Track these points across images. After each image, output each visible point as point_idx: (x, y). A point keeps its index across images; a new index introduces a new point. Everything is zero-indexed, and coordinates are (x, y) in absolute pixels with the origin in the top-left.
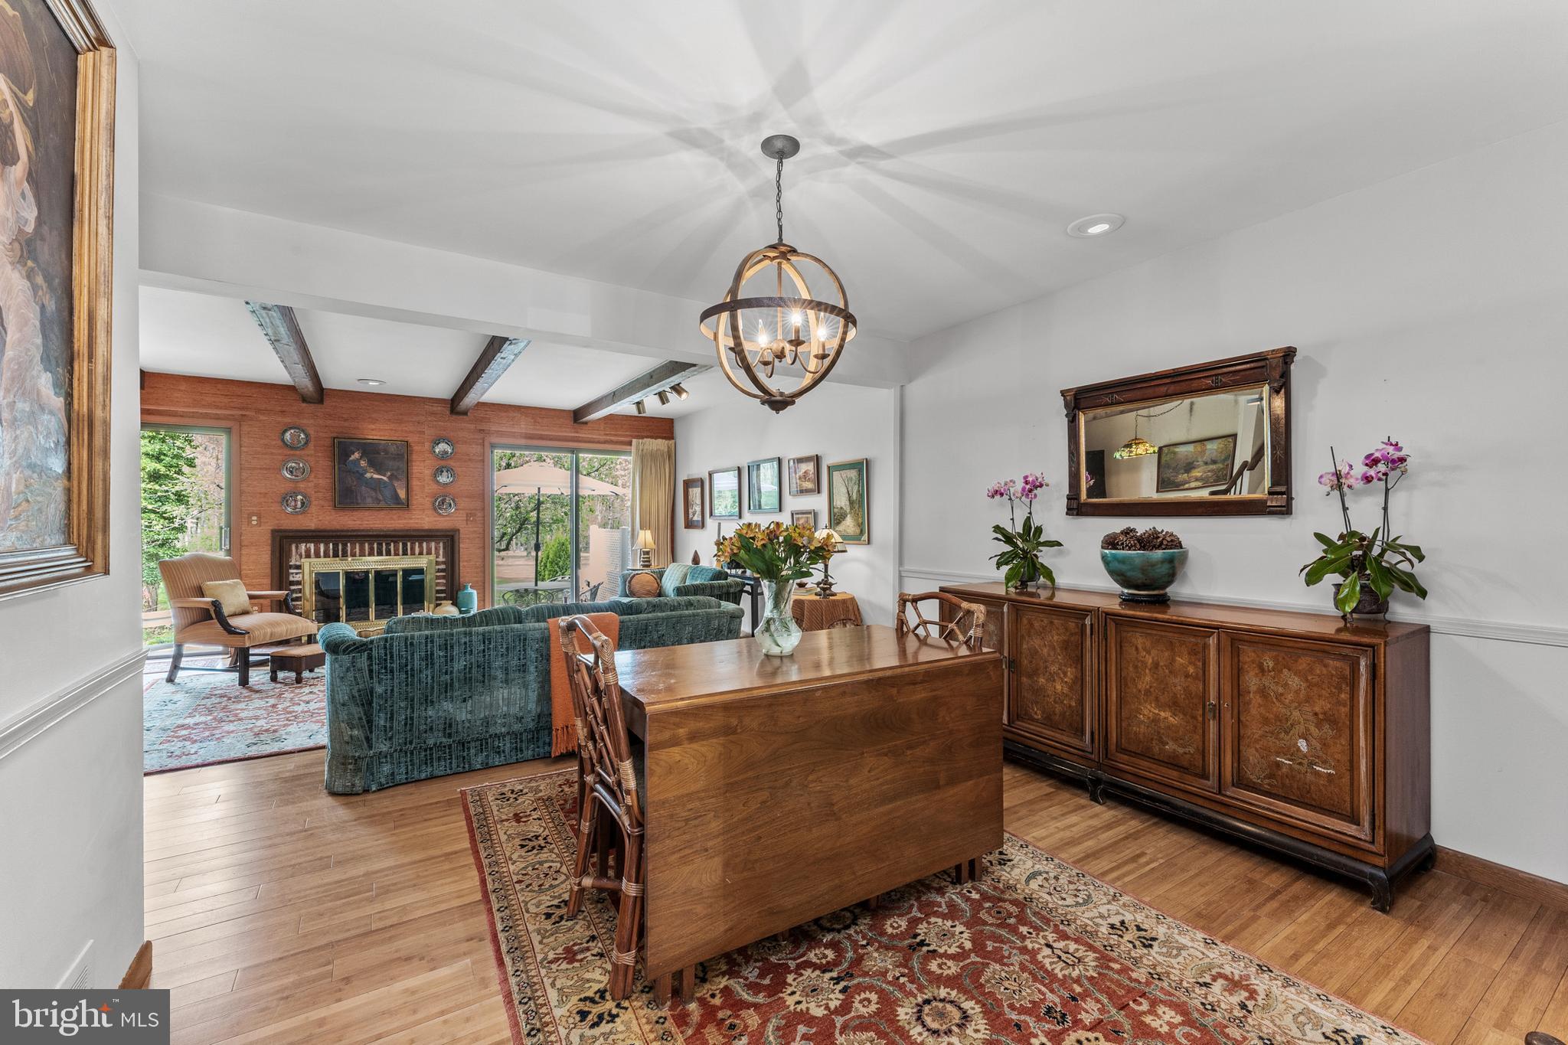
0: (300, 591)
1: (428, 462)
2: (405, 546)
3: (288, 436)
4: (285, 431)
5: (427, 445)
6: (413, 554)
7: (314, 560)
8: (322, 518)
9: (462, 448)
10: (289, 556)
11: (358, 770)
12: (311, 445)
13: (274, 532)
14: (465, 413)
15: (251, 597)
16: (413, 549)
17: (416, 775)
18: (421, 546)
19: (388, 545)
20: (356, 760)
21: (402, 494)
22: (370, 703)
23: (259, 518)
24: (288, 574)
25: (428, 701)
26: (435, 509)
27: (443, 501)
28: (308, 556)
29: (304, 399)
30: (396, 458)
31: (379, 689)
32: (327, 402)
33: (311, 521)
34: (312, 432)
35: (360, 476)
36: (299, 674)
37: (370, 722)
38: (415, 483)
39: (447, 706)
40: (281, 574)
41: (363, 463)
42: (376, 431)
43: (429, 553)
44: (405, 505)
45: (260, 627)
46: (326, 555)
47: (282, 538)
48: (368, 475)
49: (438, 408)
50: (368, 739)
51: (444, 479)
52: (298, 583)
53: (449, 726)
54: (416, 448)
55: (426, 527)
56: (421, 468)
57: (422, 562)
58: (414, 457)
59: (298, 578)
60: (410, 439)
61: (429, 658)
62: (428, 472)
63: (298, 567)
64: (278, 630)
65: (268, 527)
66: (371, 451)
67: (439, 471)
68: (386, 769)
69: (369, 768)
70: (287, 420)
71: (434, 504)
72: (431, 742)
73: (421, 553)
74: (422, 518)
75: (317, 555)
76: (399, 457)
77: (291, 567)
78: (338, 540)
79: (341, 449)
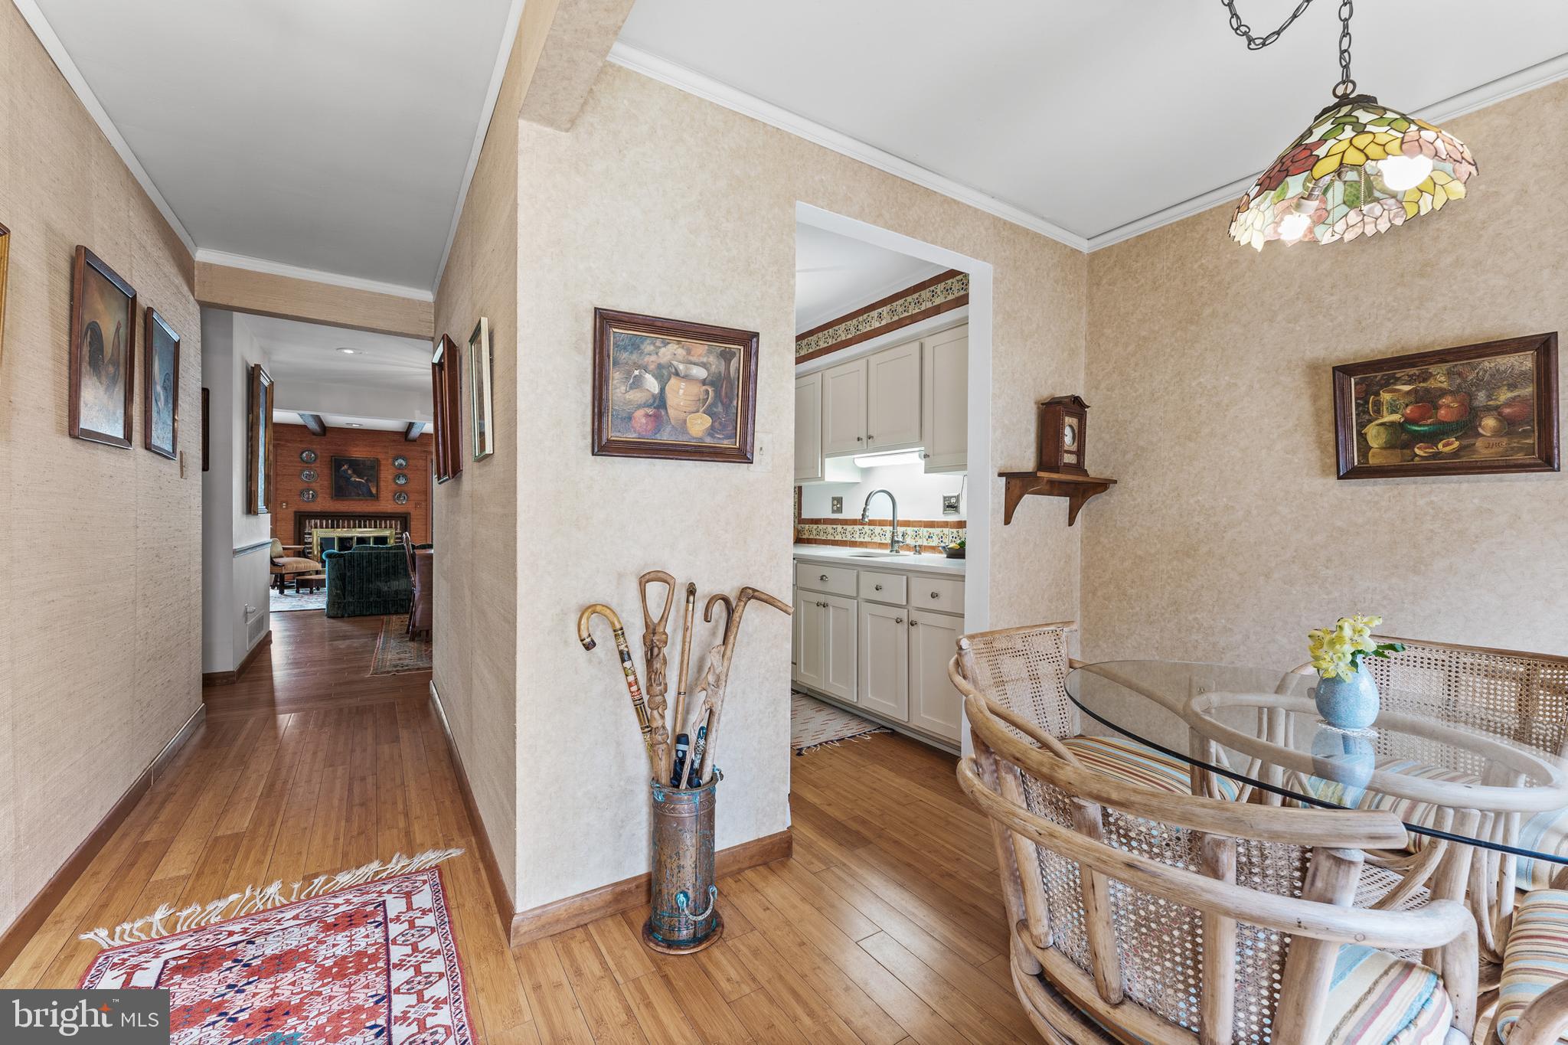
0: (311, 548)
1: (390, 471)
2: (375, 522)
3: (304, 455)
4: (303, 453)
5: (390, 460)
6: (381, 527)
7: (319, 530)
8: (324, 503)
9: (412, 462)
10: (305, 527)
11: (339, 608)
12: (318, 461)
13: (295, 512)
14: (414, 440)
15: (284, 549)
16: (380, 524)
17: (365, 613)
18: (386, 523)
19: (365, 522)
20: (338, 603)
21: (374, 491)
22: (345, 579)
23: (287, 504)
24: (304, 538)
25: (369, 581)
26: (394, 500)
27: (400, 495)
28: (316, 527)
29: (314, 434)
30: (370, 470)
31: (348, 574)
32: (328, 434)
33: (317, 507)
34: (319, 454)
35: (348, 479)
36: (311, 589)
37: (345, 588)
38: (382, 484)
39: (379, 583)
40: (300, 536)
41: (350, 472)
42: (359, 452)
43: (391, 527)
44: (376, 497)
45: (290, 563)
46: (327, 527)
47: (300, 516)
48: (353, 479)
49: (397, 437)
50: (344, 595)
51: (402, 481)
52: (310, 543)
53: (379, 593)
54: (383, 462)
55: (389, 511)
56: (386, 474)
57: (386, 533)
58: (382, 468)
59: (310, 540)
60: (379, 457)
61: (370, 562)
62: (390, 477)
63: (310, 534)
64: (300, 565)
65: (292, 510)
66: (355, 465)
67: (398, 477)
68: (352, 608)
69: (344, 606)
70: (304, 446)
71: (394, 496)
72: (371, 599)
73: (386, 527)
74: (386, 505)
75: (321, 527)
76: (373, 468)
77: (306, 534)
78: (334, 518)
79: (337, 463)
